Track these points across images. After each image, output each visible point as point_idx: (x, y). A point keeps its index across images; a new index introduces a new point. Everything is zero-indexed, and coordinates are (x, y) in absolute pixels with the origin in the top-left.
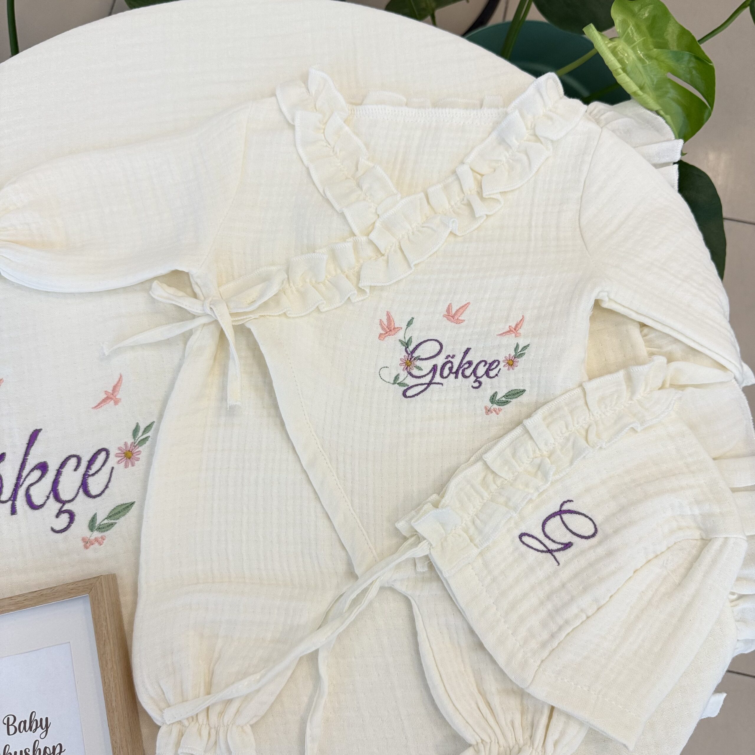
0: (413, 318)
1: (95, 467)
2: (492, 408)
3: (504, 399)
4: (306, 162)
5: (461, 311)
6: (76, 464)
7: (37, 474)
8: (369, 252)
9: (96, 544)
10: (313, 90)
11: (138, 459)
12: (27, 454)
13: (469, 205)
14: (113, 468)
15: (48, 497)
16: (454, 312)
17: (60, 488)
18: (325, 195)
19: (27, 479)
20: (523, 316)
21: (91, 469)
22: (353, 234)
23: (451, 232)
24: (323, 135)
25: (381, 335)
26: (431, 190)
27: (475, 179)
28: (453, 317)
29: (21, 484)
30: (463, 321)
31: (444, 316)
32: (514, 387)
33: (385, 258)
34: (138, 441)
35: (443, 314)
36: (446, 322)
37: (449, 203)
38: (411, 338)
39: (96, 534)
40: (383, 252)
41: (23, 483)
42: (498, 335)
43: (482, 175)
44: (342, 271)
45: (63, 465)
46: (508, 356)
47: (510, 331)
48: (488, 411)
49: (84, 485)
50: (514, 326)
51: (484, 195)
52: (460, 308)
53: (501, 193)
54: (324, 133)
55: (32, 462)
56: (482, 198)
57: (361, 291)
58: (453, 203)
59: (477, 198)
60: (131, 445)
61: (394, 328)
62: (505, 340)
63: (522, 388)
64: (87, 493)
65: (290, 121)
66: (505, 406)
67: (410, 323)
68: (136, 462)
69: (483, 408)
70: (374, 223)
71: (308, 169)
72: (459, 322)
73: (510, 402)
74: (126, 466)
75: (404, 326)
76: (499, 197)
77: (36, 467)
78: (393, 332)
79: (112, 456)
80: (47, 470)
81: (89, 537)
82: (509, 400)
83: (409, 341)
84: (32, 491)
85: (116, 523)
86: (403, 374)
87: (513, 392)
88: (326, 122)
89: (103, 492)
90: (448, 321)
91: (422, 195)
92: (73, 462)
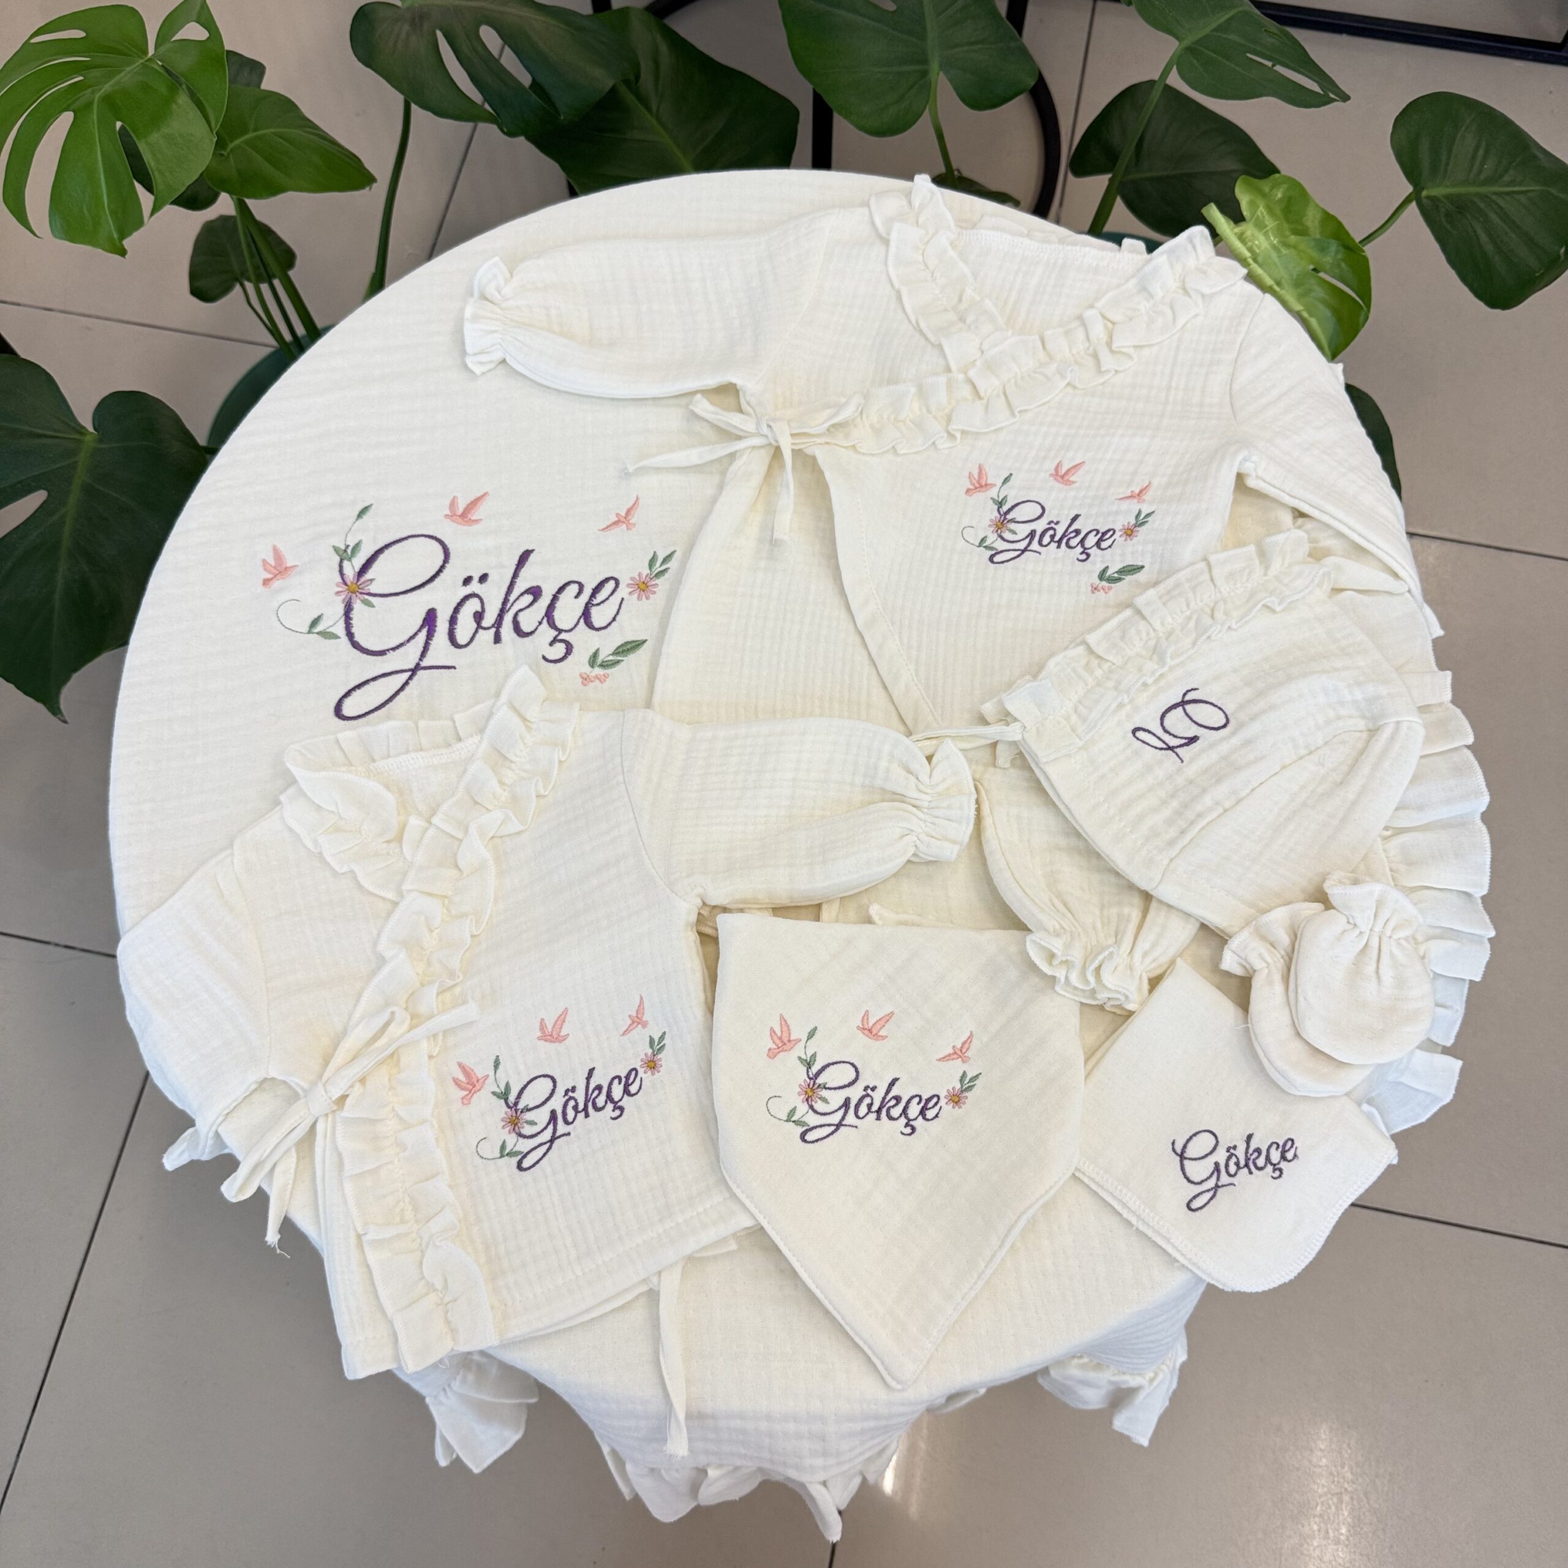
0: (1011, 475)
1: (600, 597)
2: (1100, 585)
3: (1116, 575)
4: (897, 285)
5: (1073, 471)
6: (577, 591)
7: (529, 598)
8: (966, 392)
9: (597, 681)
10: (916, 203)
11: (654, 593)
12: (515, 575)
13: (1095, 356)
14: (623, 599)
15: (540, 623)
16: (1063, 471)
17: (557, 614)
18: (918, 325)
19: (515, 605)
20: (1150, 483)
21: (595, 598)
22: (948, 370)
23: (1069, 384)
24: (921, 257)
25: (968, 491)
26: (1048, 333)
27: (1105, 326)
28: (1062, 477)
29: (507, 609)
30: (1073, 482)
31: (1051, 475)
32: (1130, 561)
33: (985, 401)
34: (655, 573)
35: (1048, 474)
36: (1052, 482)
37: (1070, 351)
38: (1006, 496)
39: (598, 671)
40: (982, 394)
41: (510, 609)
42: (1116, 499)
43: (1114, 323)
44: (929, 411)
45: (561, 590)
46: (1126, 524)
47: (1131, 497)
48: (1095, 589)
49: (586, 615)
50: (1137, 491)
51: (1114, 346)
52: (1072, 468)
53: (1135, 347)
54: (923, 254)
55: (521, 585)
56: (1112, 351)
57: (951, 436)
58: (1075, 351)
59: (1106, 349)
60: (646, 577)
61: (986, 485)
62: (1125, 505)
63: (1140, 564)
64: (589, 625)
65: (885, 235)
66: (1117, 584)
67: (1006, 480)
68: (651, 596)
69: (1089, 584)
70: (975, 360)
71: (898, 293)
72: (1069, 483)
73: (1124, 579)
74: (639, 598)
75: (999, 482)
76: (1131, 351)
77: (528, 591)
78: (984, 489)
79: (622, 586)
80: (541, 595)
81: (588, 673)
82: (1123, 577)
83: (1003, 499)
84: (521, 618)
85: (622, 661)
86: (992, 538)
87: (1130, 568)
88: (928, 242)
89: (609, 624)
90: (1055, 482)
91: (1037, 337)
92: (574, 589)
